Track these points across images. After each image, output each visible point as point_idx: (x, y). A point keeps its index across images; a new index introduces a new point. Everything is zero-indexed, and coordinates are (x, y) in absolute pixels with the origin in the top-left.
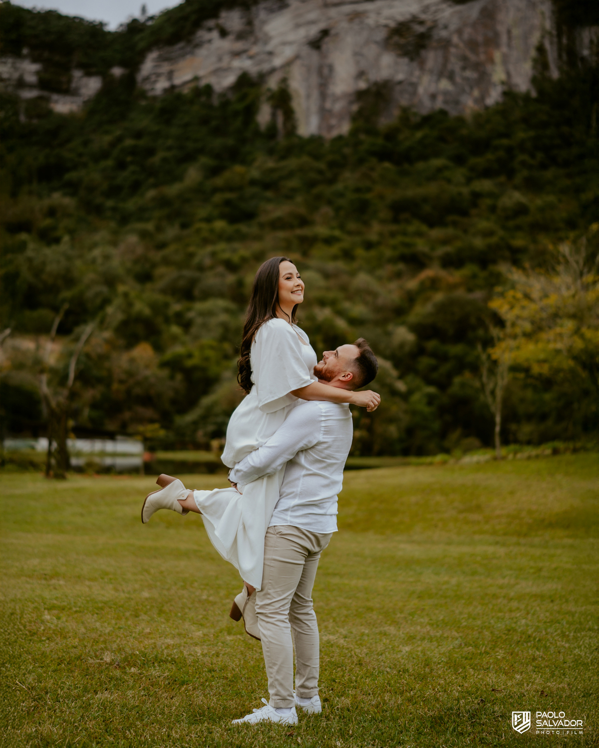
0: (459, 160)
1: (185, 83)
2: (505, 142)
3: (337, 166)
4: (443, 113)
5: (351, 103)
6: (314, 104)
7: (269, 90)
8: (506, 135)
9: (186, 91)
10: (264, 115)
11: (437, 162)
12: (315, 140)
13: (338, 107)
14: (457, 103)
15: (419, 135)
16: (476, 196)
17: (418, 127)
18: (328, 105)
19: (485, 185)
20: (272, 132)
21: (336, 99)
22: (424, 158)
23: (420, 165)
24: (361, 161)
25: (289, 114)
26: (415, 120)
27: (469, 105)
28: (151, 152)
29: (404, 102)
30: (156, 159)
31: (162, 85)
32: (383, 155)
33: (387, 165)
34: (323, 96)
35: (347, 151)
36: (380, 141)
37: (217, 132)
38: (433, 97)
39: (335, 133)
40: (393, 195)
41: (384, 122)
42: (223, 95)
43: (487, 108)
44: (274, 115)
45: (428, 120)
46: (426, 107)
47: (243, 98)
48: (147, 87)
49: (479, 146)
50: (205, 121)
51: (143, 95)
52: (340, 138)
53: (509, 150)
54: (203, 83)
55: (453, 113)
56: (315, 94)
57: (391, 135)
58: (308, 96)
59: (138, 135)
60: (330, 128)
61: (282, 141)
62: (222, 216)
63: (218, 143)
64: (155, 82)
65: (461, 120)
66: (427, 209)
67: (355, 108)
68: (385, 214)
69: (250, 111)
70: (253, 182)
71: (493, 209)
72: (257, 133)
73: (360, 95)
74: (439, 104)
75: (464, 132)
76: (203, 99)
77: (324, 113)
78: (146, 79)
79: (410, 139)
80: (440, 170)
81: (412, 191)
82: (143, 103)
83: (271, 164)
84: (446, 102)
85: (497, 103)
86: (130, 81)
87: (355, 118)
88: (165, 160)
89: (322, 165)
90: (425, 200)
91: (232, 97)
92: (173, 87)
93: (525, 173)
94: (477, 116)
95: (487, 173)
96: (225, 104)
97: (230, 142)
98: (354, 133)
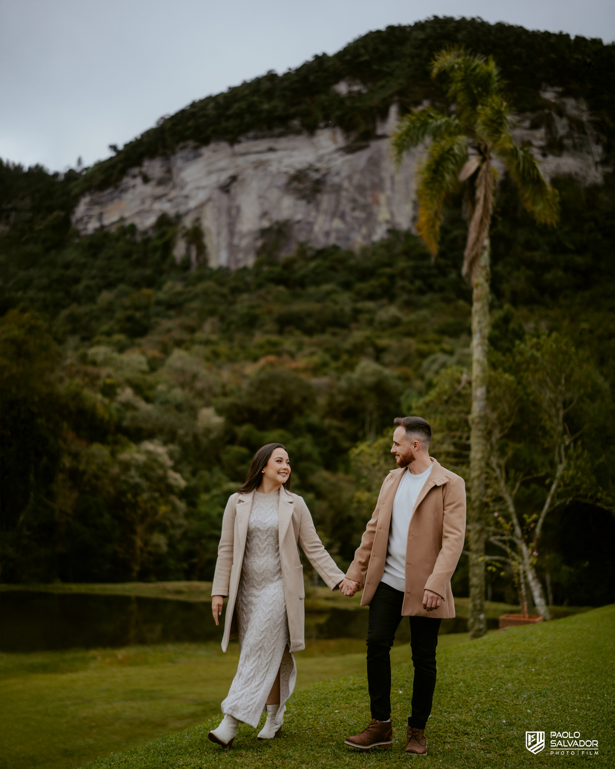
0: (347, 286)
1: (113, 224)
2: (388, 270)
3: (236, 291)
4: (336, 248)
5: (256, 239)
6: (223, 241)
7: (184, 228)
8: (389, 265)
9: (113, 230)
10: (180, 250)
11: (326, 287)
12: (223, 271)
13: (244, 243)
14: (348, 239)
15: (313, 264)
16: (357, 312)
17: (314, 258)
18: (236, 241)
19: (370, 305)
20: (186, 265)
21: (243, 236)
22: (317, 283)
23: (312, 290)
24: (260, 286)
25: (201, 249)
26: (310, 253)
27: (358, 241)
28: (77, 281)
29: (302, 237)
30: (80, 287)
31: (93, 226)
32: (279, 281)
33: (281, 288)
34: (232, 233)
35: (249, 279)
36: (277, 269)
37: (138, 263)
38: (327, 234)
39: (241, 265)
40: (278, 309)
41: (285, 255)
42: (145, 233)
43: (374, 243)
44: (188, 250)
45: (321, 253)
46: (321, 242)
47: (162, 235)
48: (80, 227)
49: (365, 274)
50: (127, 255)
51: (77, 234)
52: (245, 269)
53: (392, 277)
54: (128, 223)
55: (342, 244)
56: (225, 232)
57: (288, 265)
58: (219, 234)
59: (67, 266)
60: (238, 261)
61: (194, 271)
62: (122, 331)
63: (137, 273)
64: (87, 223)
65: (350, 253)
66: (310, 322)
67: (259, 243)
68: (271, 326)
69: (168, 247)
70: (159, 303)
71: (371, 322)
72: (173, 265)
73: (264, 232)
74: (332, 240)
75: (352, 262)
76: (128, 236)
77: (232, 248)
78: (81, 219)
79: (303, 269)
80: (328, 294)
81: (298, 307)
82: (77, 241)
83: (179, 287)
84: (338, 239)
85: (382, 240)
86: (66, 223)
87: (259, 252)
88: (88, 287)
89: (225, 290)
90: (309, 315)
91: (151, 233)
92: (102, 227)
93: (405, 297)
94: (364, 250)
95: (371, 297)
96: (147, 241)
97: (148, 272)
98: (258, 265)
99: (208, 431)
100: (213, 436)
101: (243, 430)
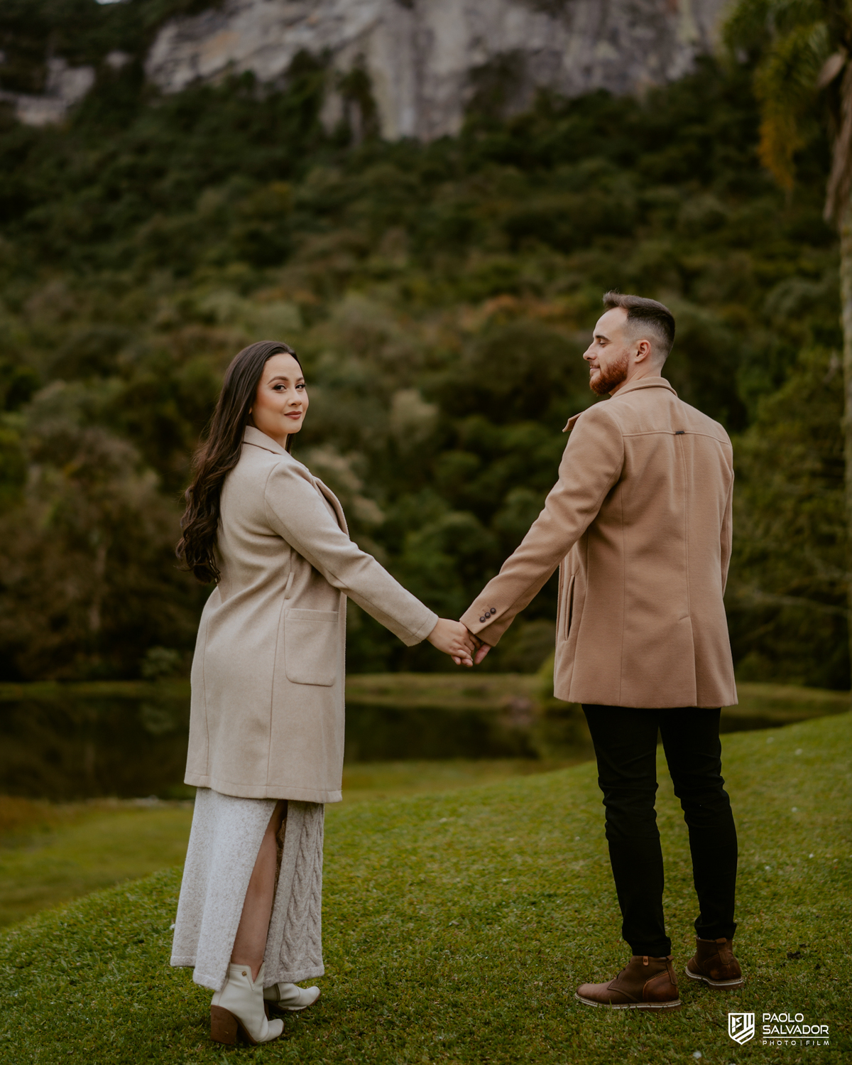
0: (625, 160)
1: (217, 72)
2: (697, 130)
3: (432, 178)
4: (603, 94)
5: (462, 86)
6: (406, 91)
7: (338, 74)
8: (701, 119)
9: (218, 83)
10: (332, 111)
11: (589, 165)
12: (408, 145)
13: (443, 93)
14: (623, 77)
15: (564, 126)
16: (645, 207)
17: (564, 114)
18: (428, 91)
19: (667, 193)
20: (343, 137)
21: (439, 81)
22: (572, 158)
23: (564, 171)
24: (473, 168)
25: (369, 108)
26: (558, 106)
27: (643, 79)
28: (159, 173)
29: (543, 78)
30: (166, 184)
31: (181, 77)
32: (506, 157)
33: (511, 171)
34: (420, 76)
35: (454, 156)
36: (502, 138)
37: (263, 138)
38: (588, 71)
39: (439, 132)
40: (508, 208)
41: (514, 111)
42: (270, 85)
43: (671, 83)
44: (346, 111)
45: (579, 105)
46: (577, 85)
47: (300, 87)
48: (161, 80)
49: (657, 138)
50: (243, 125)
51: (156, 92)
52: (446, 140)
53: (705, 142)
54: (241, 69)
55: (615, 88)
56: (408, 76)
57: (521, 129)
58: (398, 80)
59: (142, 149)
60: (431, 125)
61: (358, 147)
62: (243, 257)
63: (260, 155)
64: (173, 72)
65: (630, 103)
66: (564, 229)
67: (469, 93)
68: (496, 238)
69: (311, 107)
70: (301, 206)
71: (671, 224)
72: (322, 139)
73: (476, 74)
74: (597, 81)
75: (633, 118)
76: (243, 93)
77: (423, 104)
78: (160, 69)
79: (546, 134)
80: (593, 176)
81: (543, 202)
82: (155, 104)
83: (334, 176)
84: (607, 77)
85: (686, 75)
86: (135, 73)
87: (469, 108)
88: (179, 184)
89: (413, 178)
90: (562, 215)
91: (283, 86)
92: (198, 79)
93: (729, 175)
94: (654, 96)
95: (670, 178)
96: (275, 98)
97: (279, 152)
98: (469, 130)
99: (411, 429)
100: (420, 436)
101: (470, 425)
